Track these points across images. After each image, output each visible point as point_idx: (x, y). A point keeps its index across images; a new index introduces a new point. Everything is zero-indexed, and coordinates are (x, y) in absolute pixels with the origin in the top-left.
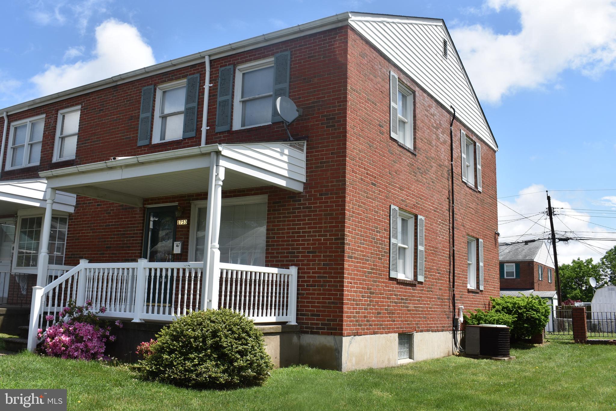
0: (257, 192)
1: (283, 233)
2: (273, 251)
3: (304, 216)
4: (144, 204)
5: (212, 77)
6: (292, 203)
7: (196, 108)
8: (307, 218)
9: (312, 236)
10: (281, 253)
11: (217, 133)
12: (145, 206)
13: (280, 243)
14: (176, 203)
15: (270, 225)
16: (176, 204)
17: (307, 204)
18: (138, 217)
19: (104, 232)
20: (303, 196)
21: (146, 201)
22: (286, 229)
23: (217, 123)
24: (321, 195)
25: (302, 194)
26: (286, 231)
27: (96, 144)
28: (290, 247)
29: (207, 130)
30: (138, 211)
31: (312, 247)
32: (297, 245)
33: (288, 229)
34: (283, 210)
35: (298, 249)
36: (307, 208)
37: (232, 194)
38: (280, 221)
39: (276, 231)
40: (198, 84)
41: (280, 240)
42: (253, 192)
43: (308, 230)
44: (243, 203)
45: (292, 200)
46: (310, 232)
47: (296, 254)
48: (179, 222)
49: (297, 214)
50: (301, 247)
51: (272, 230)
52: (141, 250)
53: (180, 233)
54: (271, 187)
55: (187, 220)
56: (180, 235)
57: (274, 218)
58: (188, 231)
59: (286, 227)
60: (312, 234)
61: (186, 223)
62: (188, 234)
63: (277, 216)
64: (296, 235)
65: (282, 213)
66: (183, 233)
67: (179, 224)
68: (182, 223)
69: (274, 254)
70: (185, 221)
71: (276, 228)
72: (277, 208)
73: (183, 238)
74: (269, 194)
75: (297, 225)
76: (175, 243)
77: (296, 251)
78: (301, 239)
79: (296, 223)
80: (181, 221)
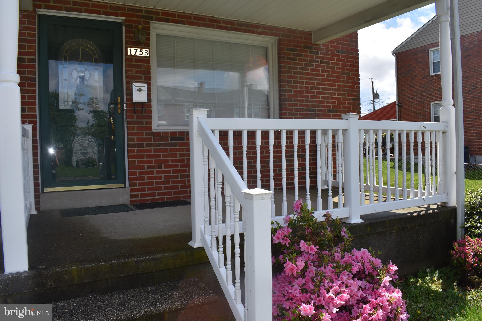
0: (264, 30)
1: (301, 87)
2: (291, 108)
3: (323, 71)
6: (308, 54)
8: (326, 74)
9: (331, 94)
10: (301, 110)
12: (36, 10)
13: (298, 98)
15: (286, 75)
16: (119, 19)
17: (325, 58)
20: (320, 49)
24: (338, 52)
25: (319, 47)
26: (304, 85)
28: (310, 104)
31: (332, 105)
32: (317, 102)
33: (306, 83)
34: (300, 60)
35: (319, 106)
36: (325, 63)
37: (229, 26)
38: (297, 73)
39: (293, 84)
41: (298, 94)
42: (260, 30)
43: (327, 87)
45: (308, 50)
46: (329, 89)
47: (316, 113)
48: (132, 51)
49: (316, 67)
50: (321, 104)
51: (289, 82)
52: (34, 91)
53: (134, 69)
54: (283, 30)
55: (148, 50)
56: (136, 73)
57: (289, 68)
58: (149, 68)
59: (304, 81)
60: (331, 92)
61: (146, 54)
62: (149, 73)
63: (293, 66)
64: (315, 91)
65: (299, 63)
66: (143, 70)
67: (131, 54)
68: (138, 54)
69: (292, 111)
70: (143, 50)
71: (293, 80)
72: (292, 56)
73: (143, 79)
74: (281, 37)
75: (316, 79)
76: (134, 85)
77: (316, 108)
78: (320, 95)
79: (315, 77)
80: (137, 50)
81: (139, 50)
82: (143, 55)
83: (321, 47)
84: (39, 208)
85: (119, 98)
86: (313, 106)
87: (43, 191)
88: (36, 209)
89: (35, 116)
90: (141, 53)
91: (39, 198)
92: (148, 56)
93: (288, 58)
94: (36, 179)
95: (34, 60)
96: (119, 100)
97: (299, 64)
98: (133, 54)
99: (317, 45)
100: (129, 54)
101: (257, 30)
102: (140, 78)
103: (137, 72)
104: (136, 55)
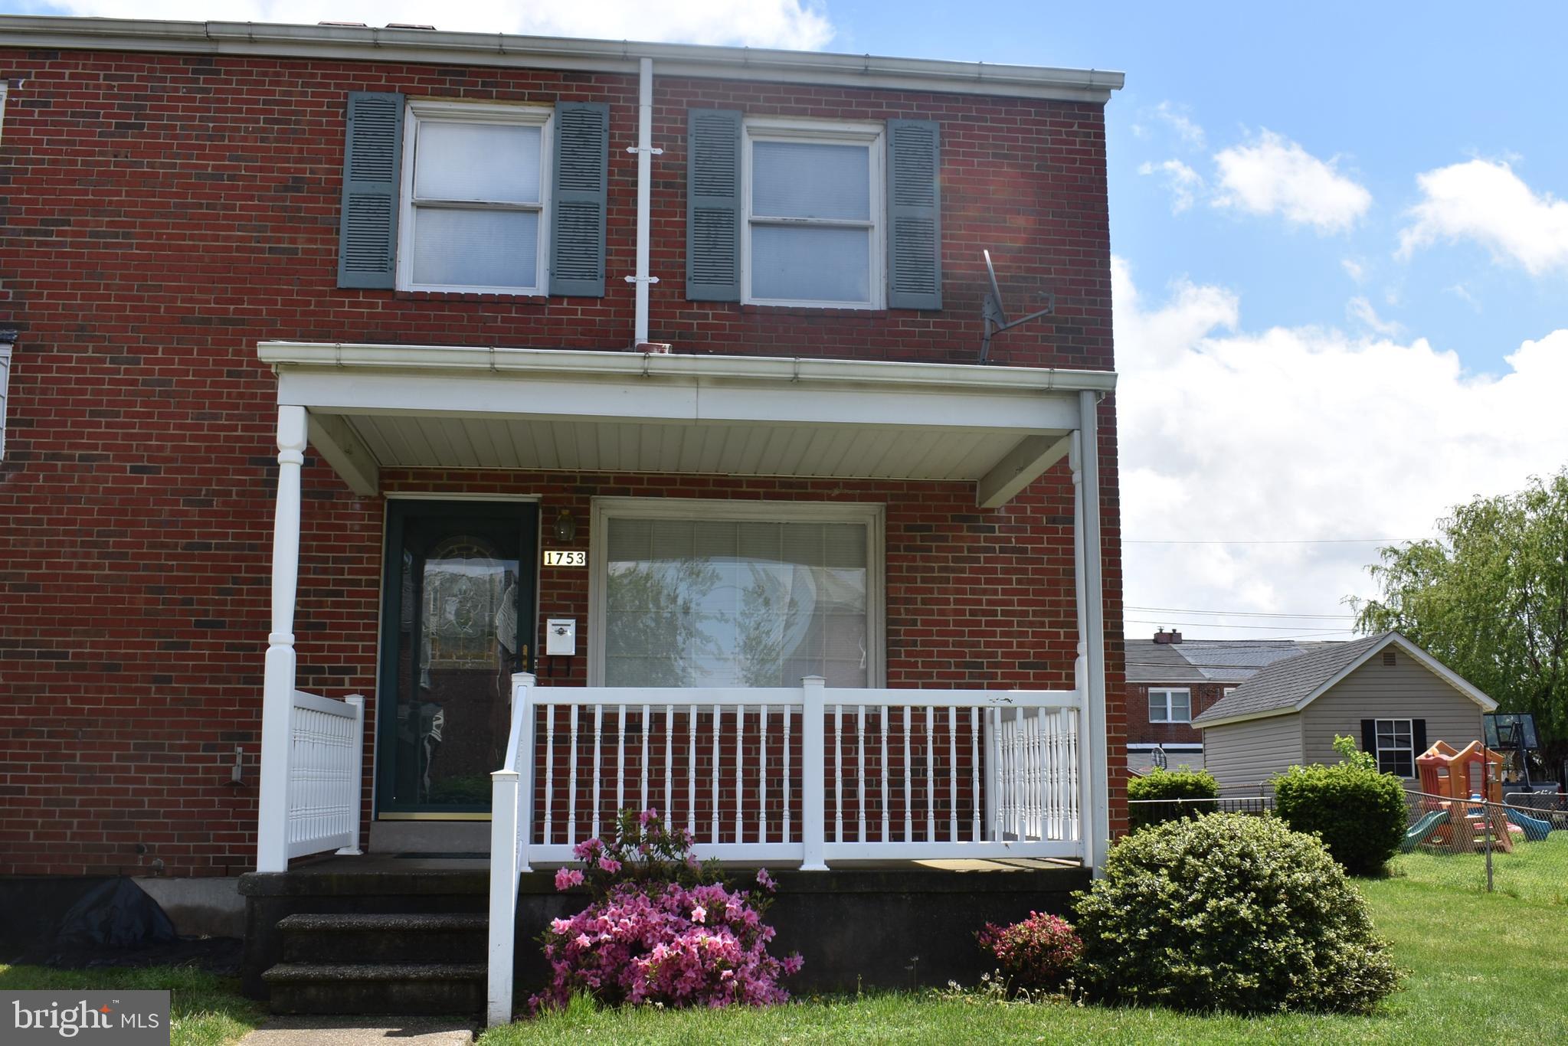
0: (846, 491)
1: (942, 612)
2: (913, 660)
3: (1006, 571)
4: (384, 487)
5: (660, 129)
6: (965, 533)
7: (603, 210)
8: (1014, 577)
9: (1031, 624)
10: (940, 665)
11: (692, 301)
12: (386, 493)
13: (935, 638)
14: (532, 495)
15: (900, 587)
16: (532, 498)
17: (1013, 540)
18: (357, 528)
19: (180, 568)
20: (999, 519)
21: (391, 477)
22: (952, 600)
23: (690, 271)
24: (1054, 521)
25: (996, 514)
26: (952, 606)
27: (107, 246)
28: (966, 650)
29: (651, 285)
30: (358, 506)
31: (1032, 651)
32: (987, 644)
33: (957, 601)
34: (939, 549)
35: (994, 655)
36: (1014, 550)
37: (761, 490)
38: (933, 580)
39: (919, 606)
40: (605, 137)
41: (934, 629)
42: (836, 492)
43: (1019, 608)
44: (784, 518)
45: (965, 525)
46: (1025, 614)
47: (985, 670)
48: (553, 558)
49: (985, 563)
50: (1000, 650)
51: (907, 601)
52: (374, 638)
53: (555, 592)
54: (897, 485)
55: (584, 553)
56: (558, 599)
57: (910, 569)
58: (585, 587)
59: (952, 597)
60: (1031, 618)
61: (580, 561)
62: (585, 598)
63: (921, 564)
64: (984, 619)
65: (937, 557)
66: (572, 592)
67: (550, 563)
68: (564, 562)
69: (918, 668)
70: (575, 554)
71: (919, 597)
72: (919, 543)
73: (572, 609)
74: (890, 503)
75: (985, 592)
76: (550, 622)
77: (985, 660)
78: (998, 629)
79: (983, 586)
80: (561, 555)
81: (565, 554)
82: (574, 564)
83: (1003, 514)
84: (367, 847)
85: (525, 648)
86: (978, 655)
87: (377, 819)
88: (361, 848)
89: (372, 682)
90: (570, 560)
91: (369, 830)
92: (584, 564)
93: (907, 548)
94: (365, 793)
95: (377, 583)
96: (525, 652)
97: (937, 559)
98: (554, 563)
99: (992, 510)
100: (546, 563)
101: (829, 492)
102: (566, 608)
103: (561, 597)
104: (560, 564)
